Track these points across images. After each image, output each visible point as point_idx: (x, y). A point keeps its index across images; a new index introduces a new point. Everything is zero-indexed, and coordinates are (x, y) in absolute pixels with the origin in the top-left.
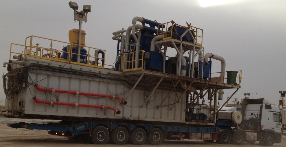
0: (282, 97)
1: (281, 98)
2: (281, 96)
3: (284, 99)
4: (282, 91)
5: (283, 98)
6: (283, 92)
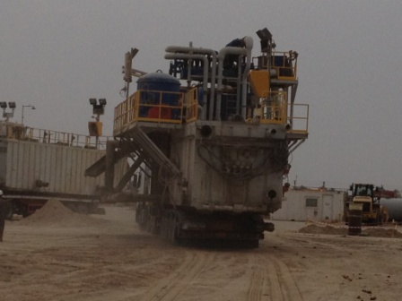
1: (93, 117)
2: (94, 112)
3: (100, 121)
5: (98, 117)
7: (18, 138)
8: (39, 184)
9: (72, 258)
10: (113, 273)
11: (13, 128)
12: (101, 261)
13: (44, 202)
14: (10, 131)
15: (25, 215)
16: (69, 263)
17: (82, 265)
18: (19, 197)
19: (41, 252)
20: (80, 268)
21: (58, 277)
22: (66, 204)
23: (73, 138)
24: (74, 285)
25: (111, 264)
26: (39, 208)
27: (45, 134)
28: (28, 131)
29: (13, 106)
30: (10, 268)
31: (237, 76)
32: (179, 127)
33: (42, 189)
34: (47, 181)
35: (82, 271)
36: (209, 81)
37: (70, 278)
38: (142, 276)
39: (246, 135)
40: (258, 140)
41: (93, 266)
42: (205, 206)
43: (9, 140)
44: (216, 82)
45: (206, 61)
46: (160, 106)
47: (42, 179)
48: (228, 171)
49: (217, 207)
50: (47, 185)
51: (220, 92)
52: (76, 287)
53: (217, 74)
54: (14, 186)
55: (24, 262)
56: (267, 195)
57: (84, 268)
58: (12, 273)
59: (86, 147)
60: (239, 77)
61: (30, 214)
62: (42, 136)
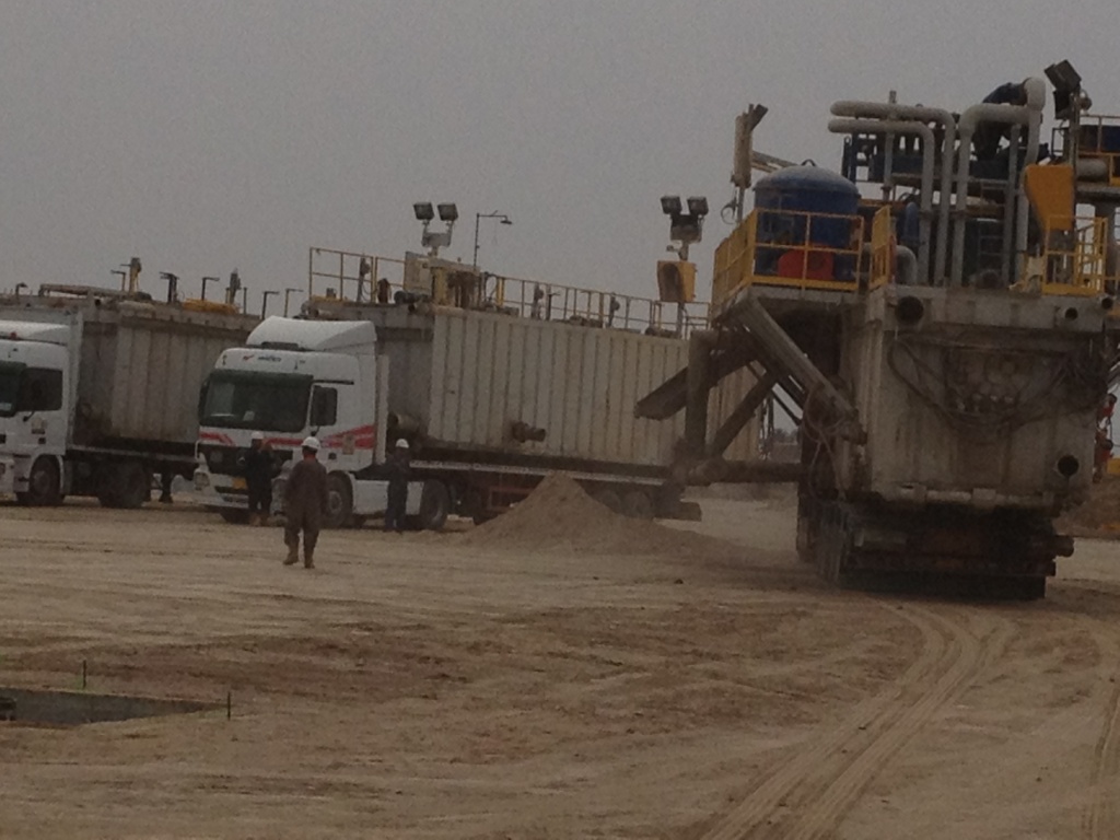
0: (678, 245)
1: (670, 249)
2: (674, 236)
3: (691, 259)
4: (677, 200)
5: (685, 248)
6: (690, 202)
7: (464, 304)
8: (518, 431)
9: (608, 639)
10: (721, 684)
11: (450, 276)
12: (688, 648)
13: (534, 482)
14: (442, 284)
15: (480, 519)
16: (602, 652)
17: (638, 658)
18: (464, 467)
19: (523, 621)
20: (630, 668)
21: (571, 692)
22: (591, 488)
23: (614, 306)
24: (612, 713)
25: (716, 657)
26: (519, 498)
27: (538, 295)
28: (490, 284)
29: (449, 214)
30: (438, 661)
31: (1006, 178)
32: (852, 299)
33: (528, 447)
34: (541, 425)
35: (637, 676)
36: (937, 186)
37: (603, 693)
38: (801, 694)
39: (1007, 322)
40: (1036, 334)
41: (667, 665)
42: (905, 492)
43: (437, 308)
44: (954, 190)
45: (930, 139)
46: (807, 247)
47: (527, 419)
48: (962, 407)
49: (933, 494)
50: (540, 435)
51: (961, 214)
52: (619, 720)
53: (955, 169)
54: (449, 437)
55: (475, 648)
56: (1056, 469)
57: (639, 669)
58: (444, 676)
59: (650, 332)
60: (1012, 179)
61: (495, 515)
62: (530, 299)
